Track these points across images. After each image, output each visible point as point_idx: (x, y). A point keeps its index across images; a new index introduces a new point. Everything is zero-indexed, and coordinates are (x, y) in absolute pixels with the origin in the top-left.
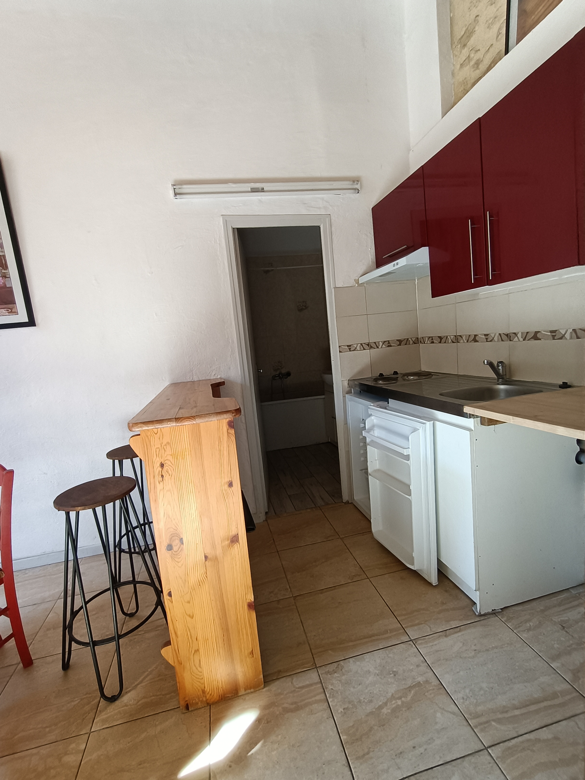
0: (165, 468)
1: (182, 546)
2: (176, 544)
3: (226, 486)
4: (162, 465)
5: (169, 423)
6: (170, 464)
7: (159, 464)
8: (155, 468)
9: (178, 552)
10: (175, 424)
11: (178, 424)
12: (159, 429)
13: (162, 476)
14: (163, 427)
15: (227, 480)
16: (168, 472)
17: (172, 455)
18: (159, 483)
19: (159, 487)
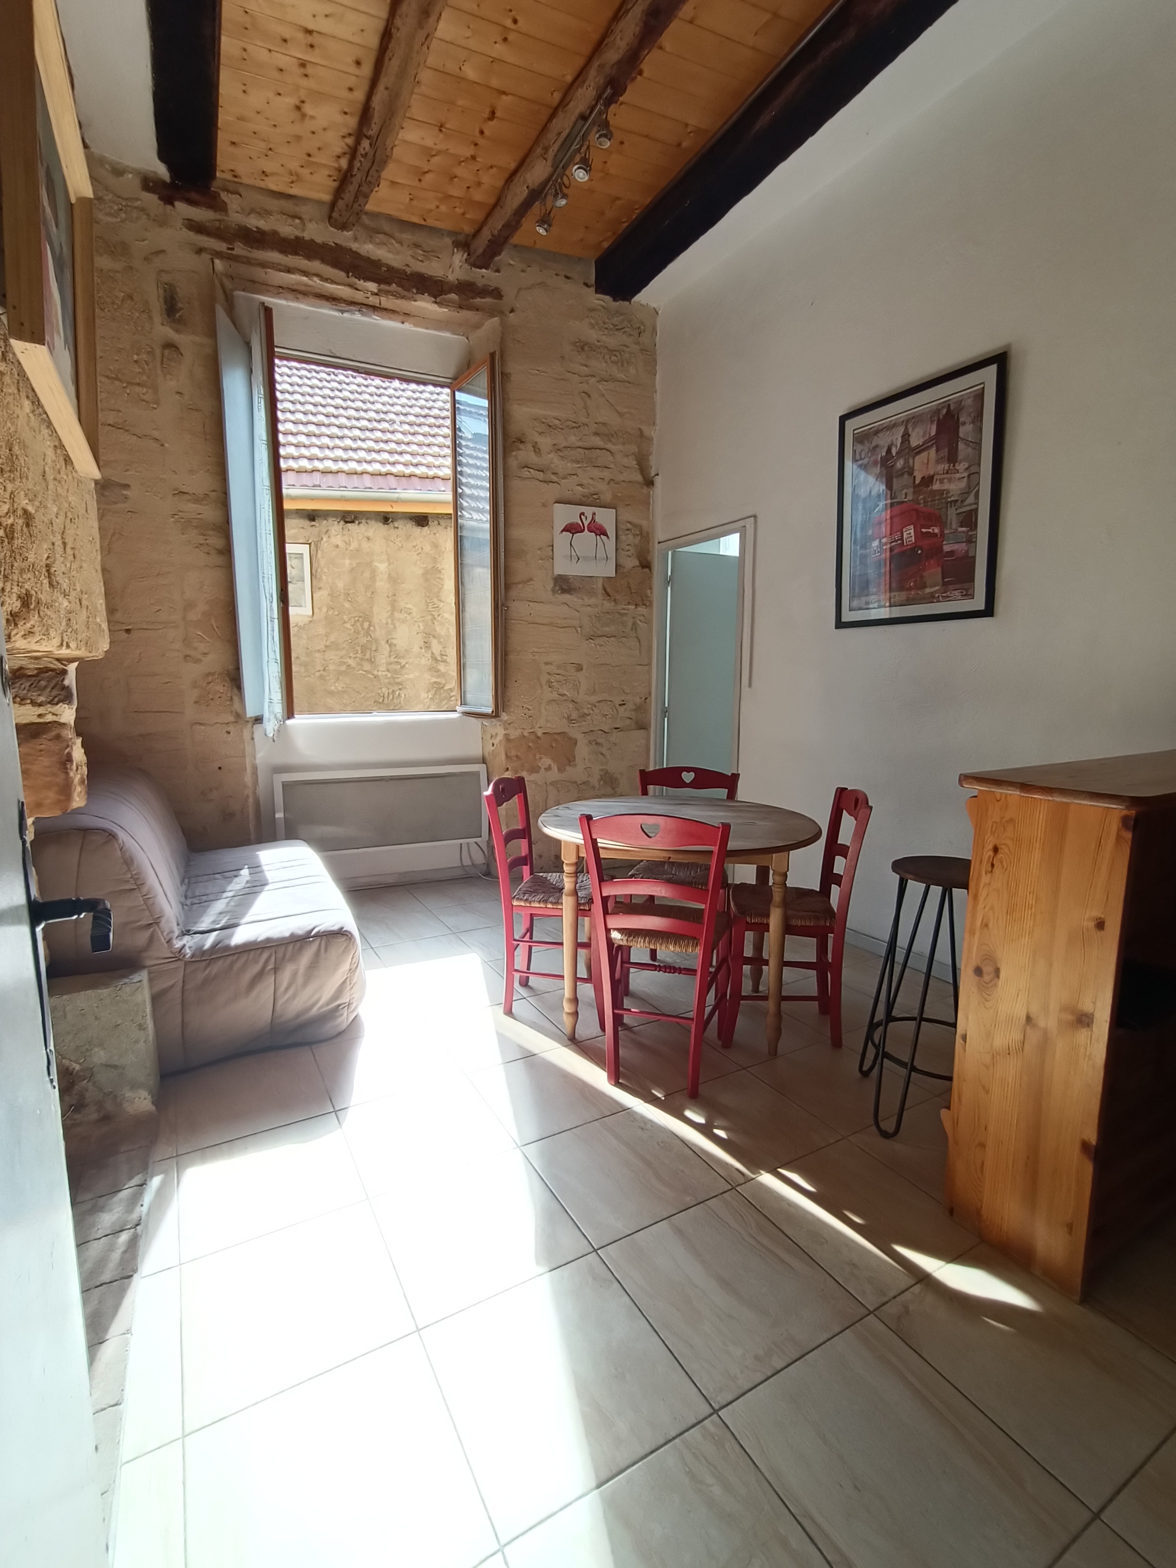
0: (999, 856)
1: (996, 979)
2: (988, 969)
3: (1091, 924)
4: (996, 850)
5: (1010, 788)
6: (1007, 850)
7: (991, 846)
8: (986, 850)
9: (989, 985)
10: (1018, 793)
11: (1023, 794)
12: (1004, 795)
13: (993, 865)
14: (1010, 795)
15: (1097, 913)
16: (1002, 862)
17: (1013, 840)
18: (986, 874)
19: (985, 879)
